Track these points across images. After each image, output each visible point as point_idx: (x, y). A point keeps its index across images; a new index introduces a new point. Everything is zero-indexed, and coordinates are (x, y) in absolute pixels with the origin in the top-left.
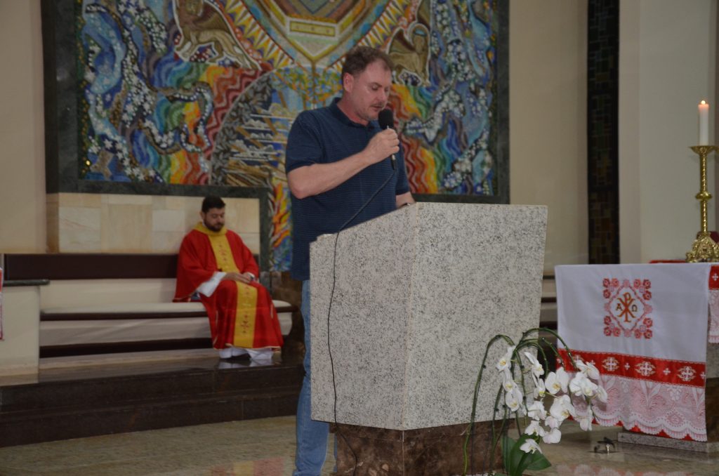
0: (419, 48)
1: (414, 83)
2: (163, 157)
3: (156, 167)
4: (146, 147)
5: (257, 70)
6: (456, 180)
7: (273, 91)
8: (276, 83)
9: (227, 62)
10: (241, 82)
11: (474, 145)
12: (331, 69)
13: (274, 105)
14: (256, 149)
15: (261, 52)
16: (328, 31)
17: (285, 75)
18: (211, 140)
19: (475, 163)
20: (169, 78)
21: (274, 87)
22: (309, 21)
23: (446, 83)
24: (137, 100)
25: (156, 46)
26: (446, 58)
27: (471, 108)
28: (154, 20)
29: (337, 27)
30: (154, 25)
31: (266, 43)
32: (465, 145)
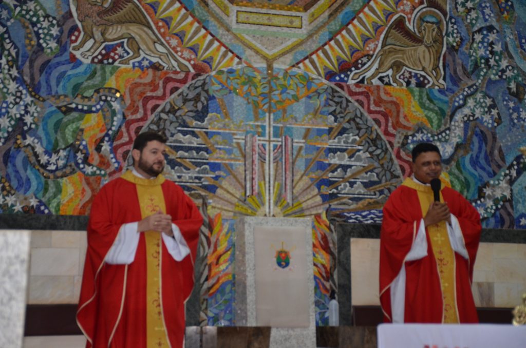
0: (428, 39)
1: (421, 85)
2: (50, 182)
3: (40, 195)
4: (26, 170)
5: (188, 72)
6: (486, 210)
7: (211, 98)
8: (214, 88)
9: (145, 63)
10: (164, 88)
11: (515, 163)
12: (295, 69)
13: (210, 115)
14: (184, 171)
15: (194, 50)
16: (291, 22)
17: (228, 78)
18: (121, 160)
19: (516, 187)
20: (61, 84)
21: (211, 93)
22: (264, 11)
23: (470, 83)
24: (15, 111)
25: (44, 45)
26: (472, 51)
27: (511, 115)
28: (41, 13)
29: (306, 16)
30: (42, 19)
31: (201, 38)
32: (501, 163)
